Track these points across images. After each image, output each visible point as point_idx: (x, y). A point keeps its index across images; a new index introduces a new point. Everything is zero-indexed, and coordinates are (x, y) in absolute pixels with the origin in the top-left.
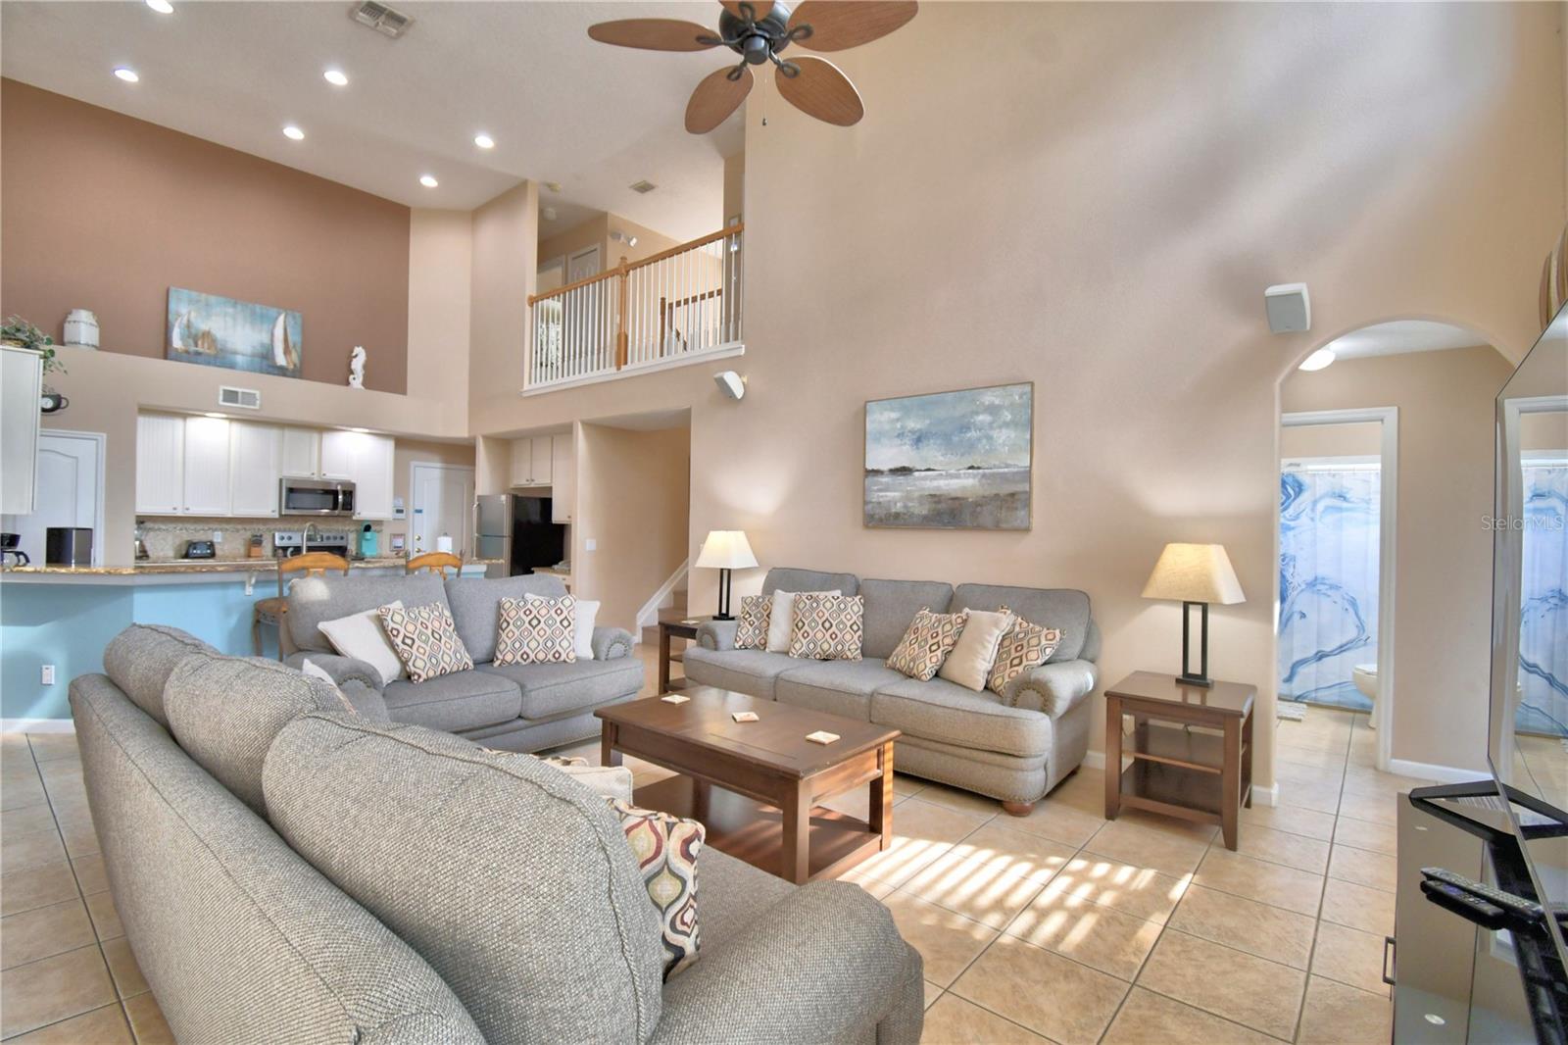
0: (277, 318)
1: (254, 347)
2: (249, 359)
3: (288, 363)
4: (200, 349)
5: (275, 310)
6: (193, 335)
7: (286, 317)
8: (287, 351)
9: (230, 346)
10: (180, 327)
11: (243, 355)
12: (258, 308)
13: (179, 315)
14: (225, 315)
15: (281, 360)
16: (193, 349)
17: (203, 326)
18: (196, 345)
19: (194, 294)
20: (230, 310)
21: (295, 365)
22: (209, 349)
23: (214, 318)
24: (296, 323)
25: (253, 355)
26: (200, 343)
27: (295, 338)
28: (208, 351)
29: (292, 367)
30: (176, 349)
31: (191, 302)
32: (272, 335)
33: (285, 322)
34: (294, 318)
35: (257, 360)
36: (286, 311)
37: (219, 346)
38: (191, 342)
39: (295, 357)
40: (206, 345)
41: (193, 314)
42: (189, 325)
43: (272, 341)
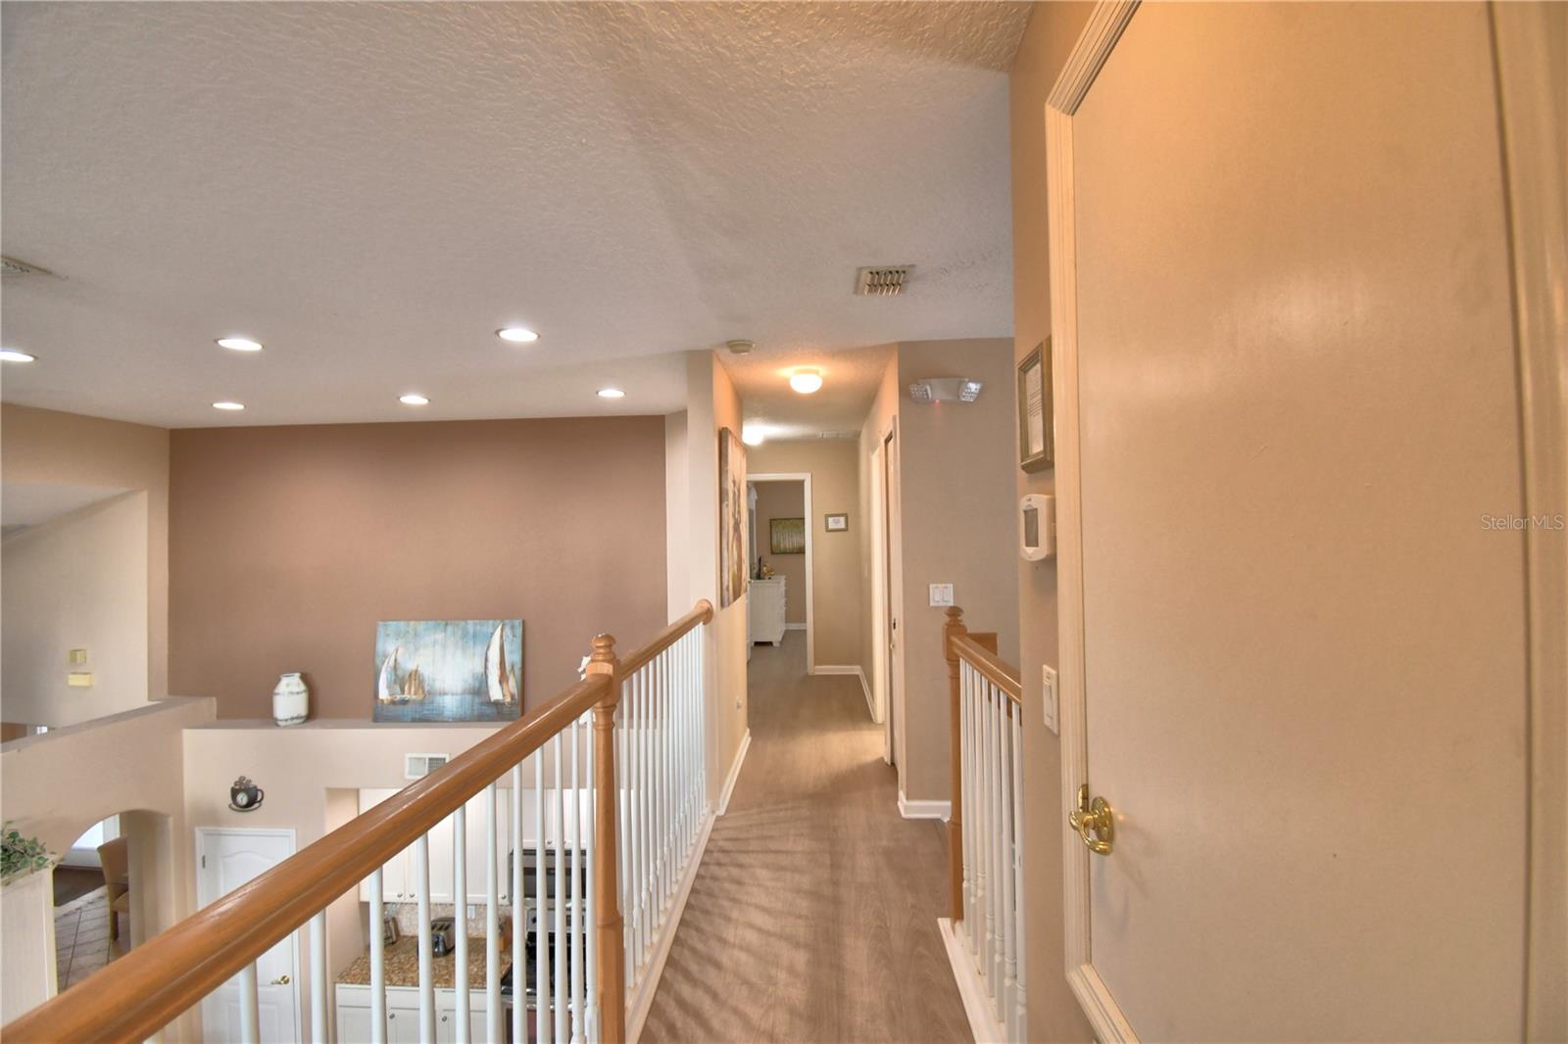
0: (492, 634)
1: (465, 681)
2: (458, 697)
3: (504, 696)
4: (406, 696)
5: (491, 622)
6: (400, 680)
7: (502, 630)
8: (503, 679)
9: (438, 685)
10: (386, 670)
11: (453, 694)
12: (471, 625)
13: (386, 656)
14: (435, 643)
15: (496, 693)
16: (399, 697)
17: (409, 665)
18: (403, 691)
19: (402, 624)
20: (440, 636)
21: (512, 697)
22: (416, 694)
23: (421, 651)
24: (514, 636)
25: (464, 693)
26: (406, 688)
27: (514, 657)
28: (414, 697)
29: (508, 699)
30: (382, 700)
31: (398, 635)
32: (486, 660)
33: (502, 637)
34: (513, 627)
35: (468, 698)
36: (502, 621)
37: (426, 689)
38: (398, 690)
39: (513, 684)
40: (413, 690)
41: (400, 651)
42: (395, 668)
43: (486, 667)
